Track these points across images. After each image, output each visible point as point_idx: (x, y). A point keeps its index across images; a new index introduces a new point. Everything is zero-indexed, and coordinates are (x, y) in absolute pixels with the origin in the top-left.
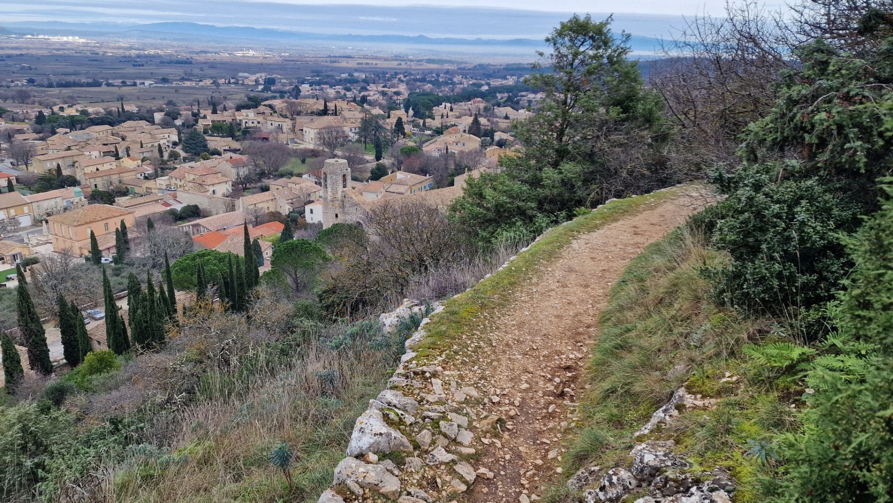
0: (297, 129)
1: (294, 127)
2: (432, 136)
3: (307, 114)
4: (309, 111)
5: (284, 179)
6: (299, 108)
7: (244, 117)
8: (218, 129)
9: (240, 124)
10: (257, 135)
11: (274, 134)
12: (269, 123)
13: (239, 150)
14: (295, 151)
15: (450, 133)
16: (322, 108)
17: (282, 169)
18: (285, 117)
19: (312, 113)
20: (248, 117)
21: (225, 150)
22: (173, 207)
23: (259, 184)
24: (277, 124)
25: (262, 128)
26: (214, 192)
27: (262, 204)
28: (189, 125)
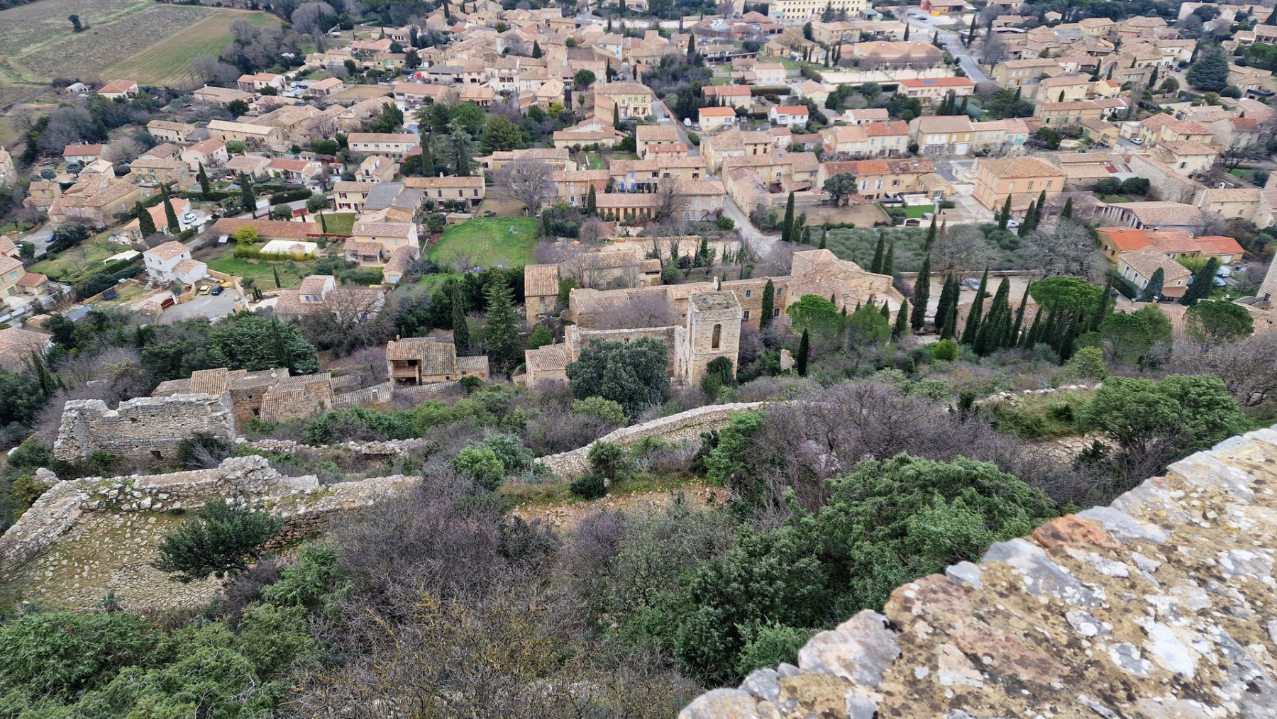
8: (1261, 53)
21: (1249, 91)
23: (1260, 164)
26: (1183, 165)
27: (1234, 205)
28: (1218, 37)
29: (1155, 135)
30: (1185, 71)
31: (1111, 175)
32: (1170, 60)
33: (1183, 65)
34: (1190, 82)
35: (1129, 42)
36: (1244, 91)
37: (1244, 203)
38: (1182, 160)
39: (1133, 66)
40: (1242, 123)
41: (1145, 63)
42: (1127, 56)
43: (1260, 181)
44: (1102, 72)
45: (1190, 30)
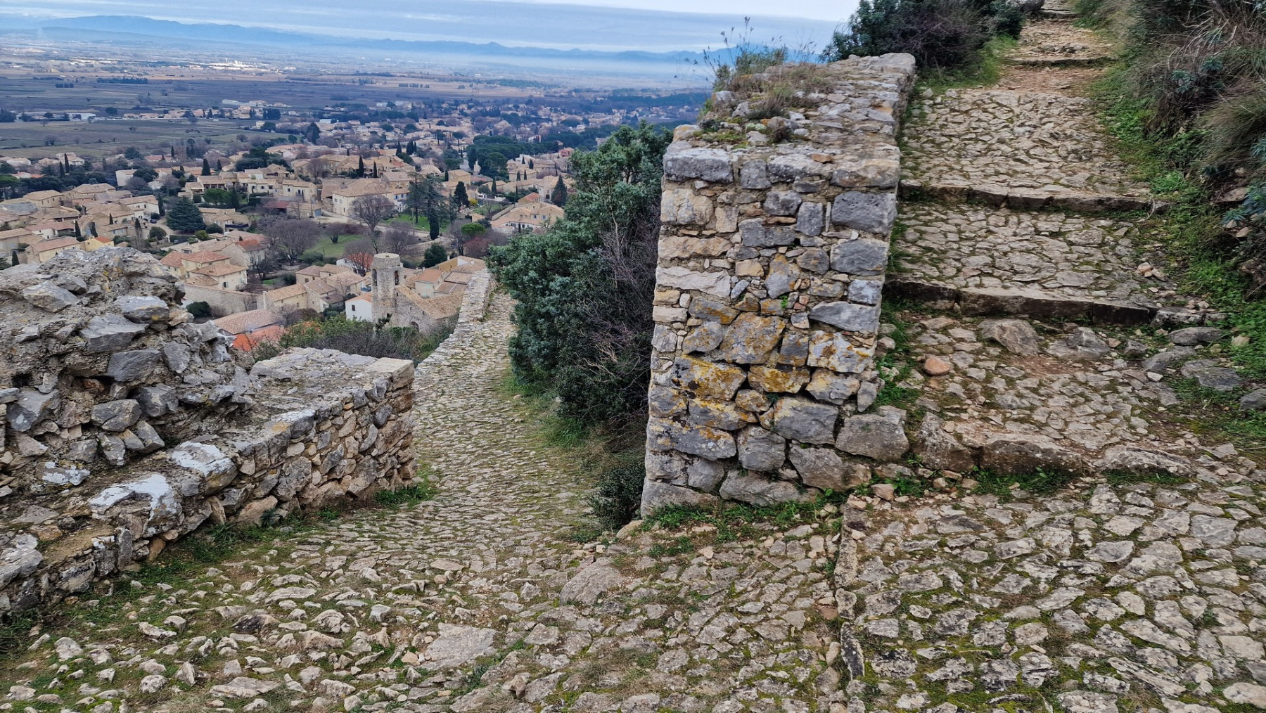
0: (323, 196)
1: (319, 193)
2: (504, 204)
3: (336, 175)
4: (339, 171)
5: (314, 267)
6: (325, 167)
7: (250, 180)
8: (216, 197)
9: (244, 189)
10: (270, 205)
11: (295, 204)
12: (286, 188)
13: (247, 225)
14: (324, 226)
15: (527, 202)
16: (356, 167)
17: (309, 252)
18: (307, 179)
19: (344, 174)
20: (255, 180)
21: (227, 226)
23: (280, 273)
24: (296, 190)
25: (276, 195)
26: (226, 284)
27: (290, 300)
28: (171, 191)
30: (162, 220)
37: (297, 296)
38: (221, 281)
39: (111, 223)
40: (246, 245)
41: (121, 219)
42: (99, 216)
44: (83, 233)
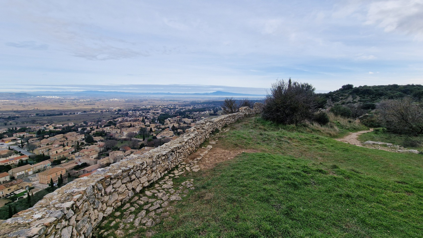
0: (121, 132)
1: (121, 131)
3: (125, 127)
5: (114, 151)
6: (123, 125)
8: (97, 134)
9: (104, 132)
10: (109, 135)
11: (115, 135)
12: (113, 131)
13: (103, 140)
14: (120, 139)
15: (166, 130)
16: (130, 125)
17: (115, 146)
18: (119, 128)
19: (127, 127)
20: (107, 129)
22: (78, 164)
23: (106, 153)
24: (116, 131)
25: (111, 132)
26: (92, 157)
27: (105, 161)
28: (89, 133)
29: (83, 154)
30: (84, 140)
31: (77, 164)
32: (80, 139)
33: (83, 139)
34: (86, 142)
35: (69, 138)
36: (98, 141)
37: (107, 160)
38: (91, 156)
39: (72, 142)
40: (100, 147)
41: (75, 141)
42: (70, 140)
43: (108, 155)
44: (65, 145)
45: (82, 133)
